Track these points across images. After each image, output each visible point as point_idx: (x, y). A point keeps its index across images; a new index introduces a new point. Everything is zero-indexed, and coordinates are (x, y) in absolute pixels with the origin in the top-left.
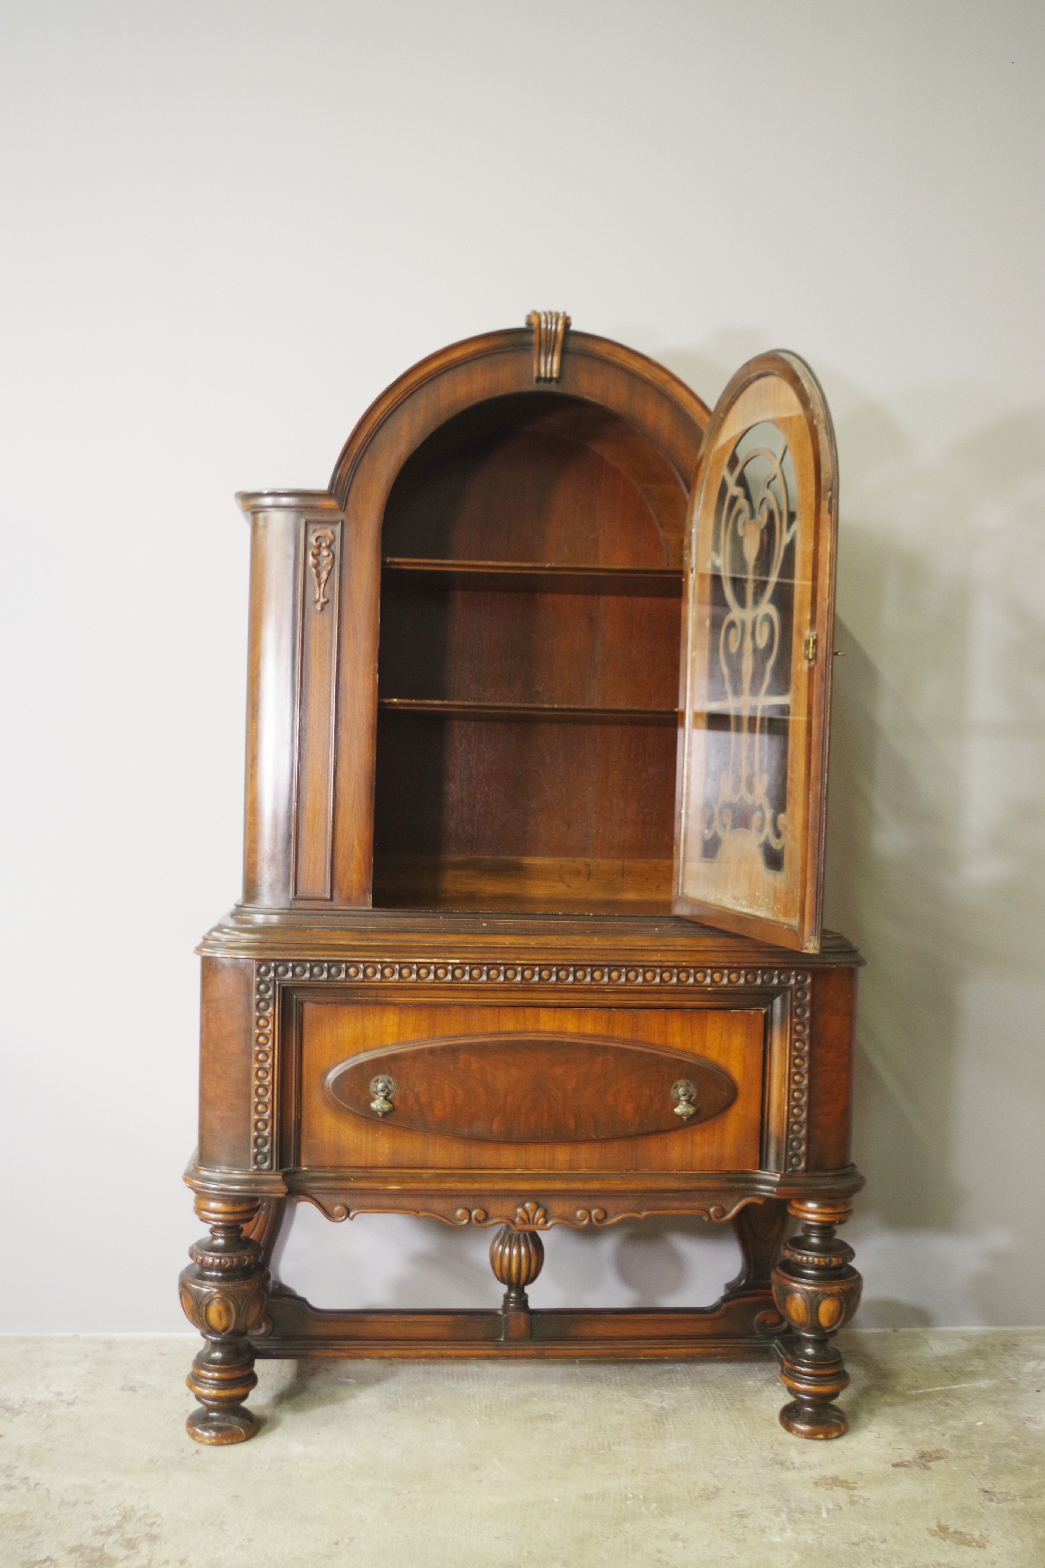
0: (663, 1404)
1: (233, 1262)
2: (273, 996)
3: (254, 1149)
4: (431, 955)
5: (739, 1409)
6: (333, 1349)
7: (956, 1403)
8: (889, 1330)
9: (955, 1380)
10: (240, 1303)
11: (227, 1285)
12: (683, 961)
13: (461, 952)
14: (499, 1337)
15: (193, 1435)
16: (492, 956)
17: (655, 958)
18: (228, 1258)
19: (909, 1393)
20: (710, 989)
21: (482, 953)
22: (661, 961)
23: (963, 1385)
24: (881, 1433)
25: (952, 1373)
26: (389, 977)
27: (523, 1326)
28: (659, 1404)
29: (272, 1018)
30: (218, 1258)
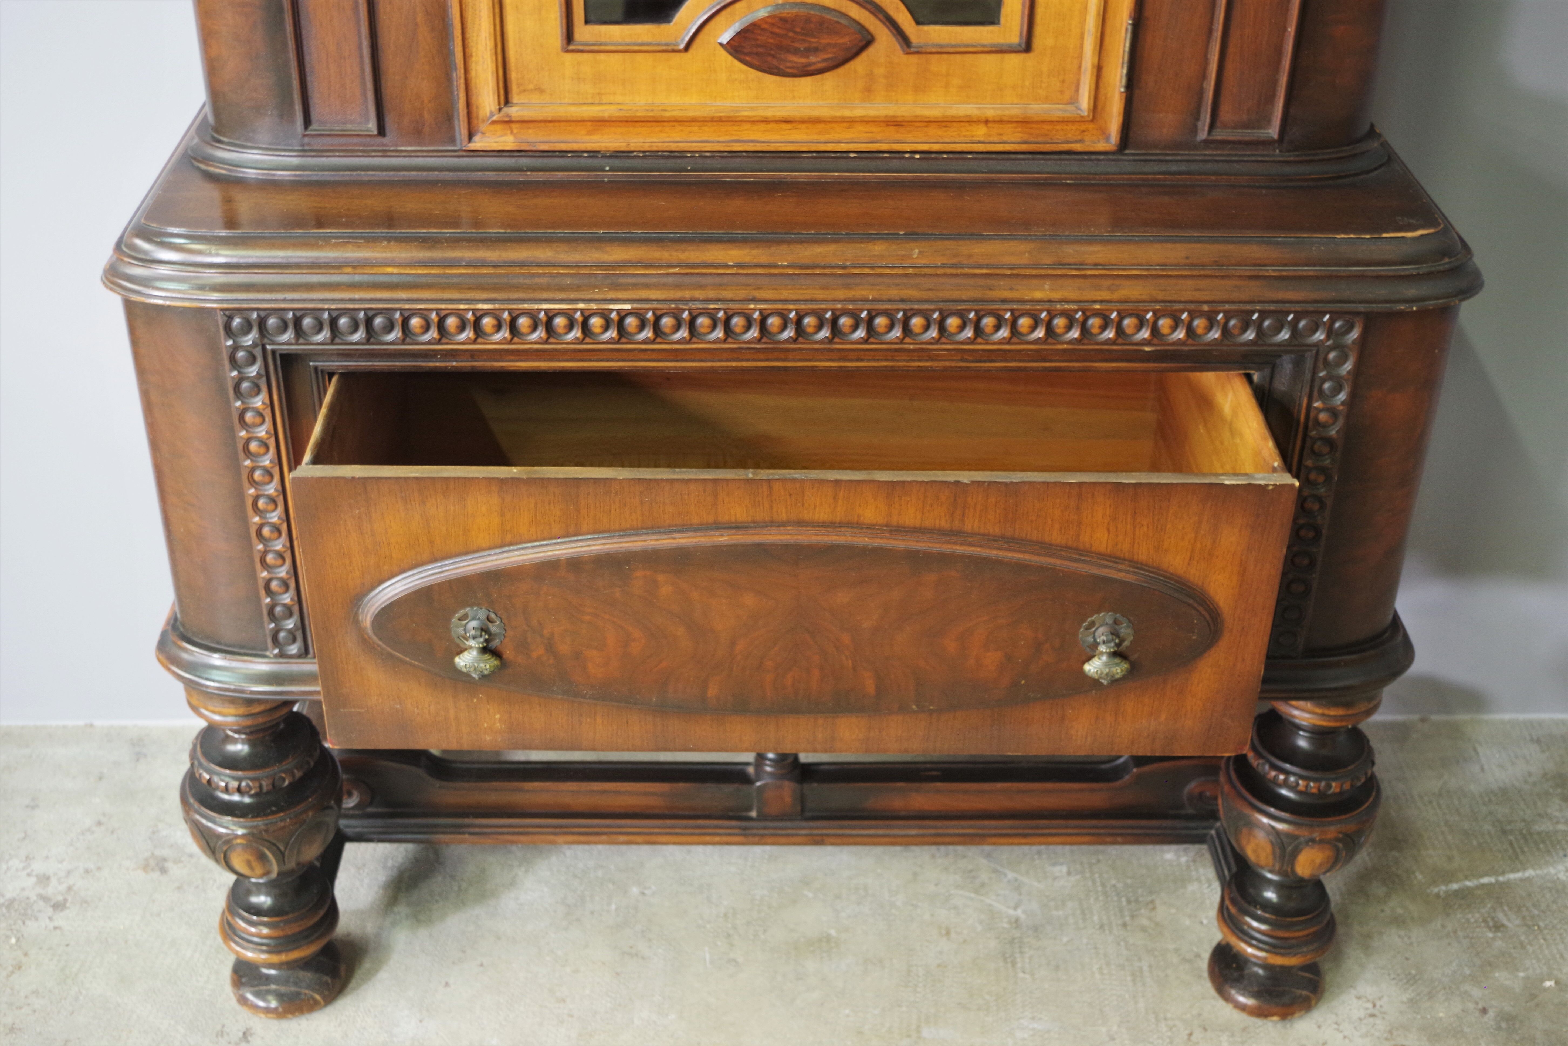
0: (1019, 912)
1: (261, 787)
2: (263, 372)
3: (269, 624)
4: (573, 296)
8: (1416, 717)
9: (1516, 860)
10: (282, 848)
11: (255, 823)
12: (1095, 302)
13: (635, 286)
14: (750, 809)
15: (245, 1002)
16: (698, 294)
17: (1038, 295)
18: (252, 779)
19: (1436, 890)
20: (1147, 349)
21: (678, 287)
22: (1050, 301)
23: (1529, 873)
24: (1378, 1004)
25: (1511, 838)
26: (492, 334)
27: (788, 799)
28: (1011, 912)
29: (269, 410)
30: (235, 778)
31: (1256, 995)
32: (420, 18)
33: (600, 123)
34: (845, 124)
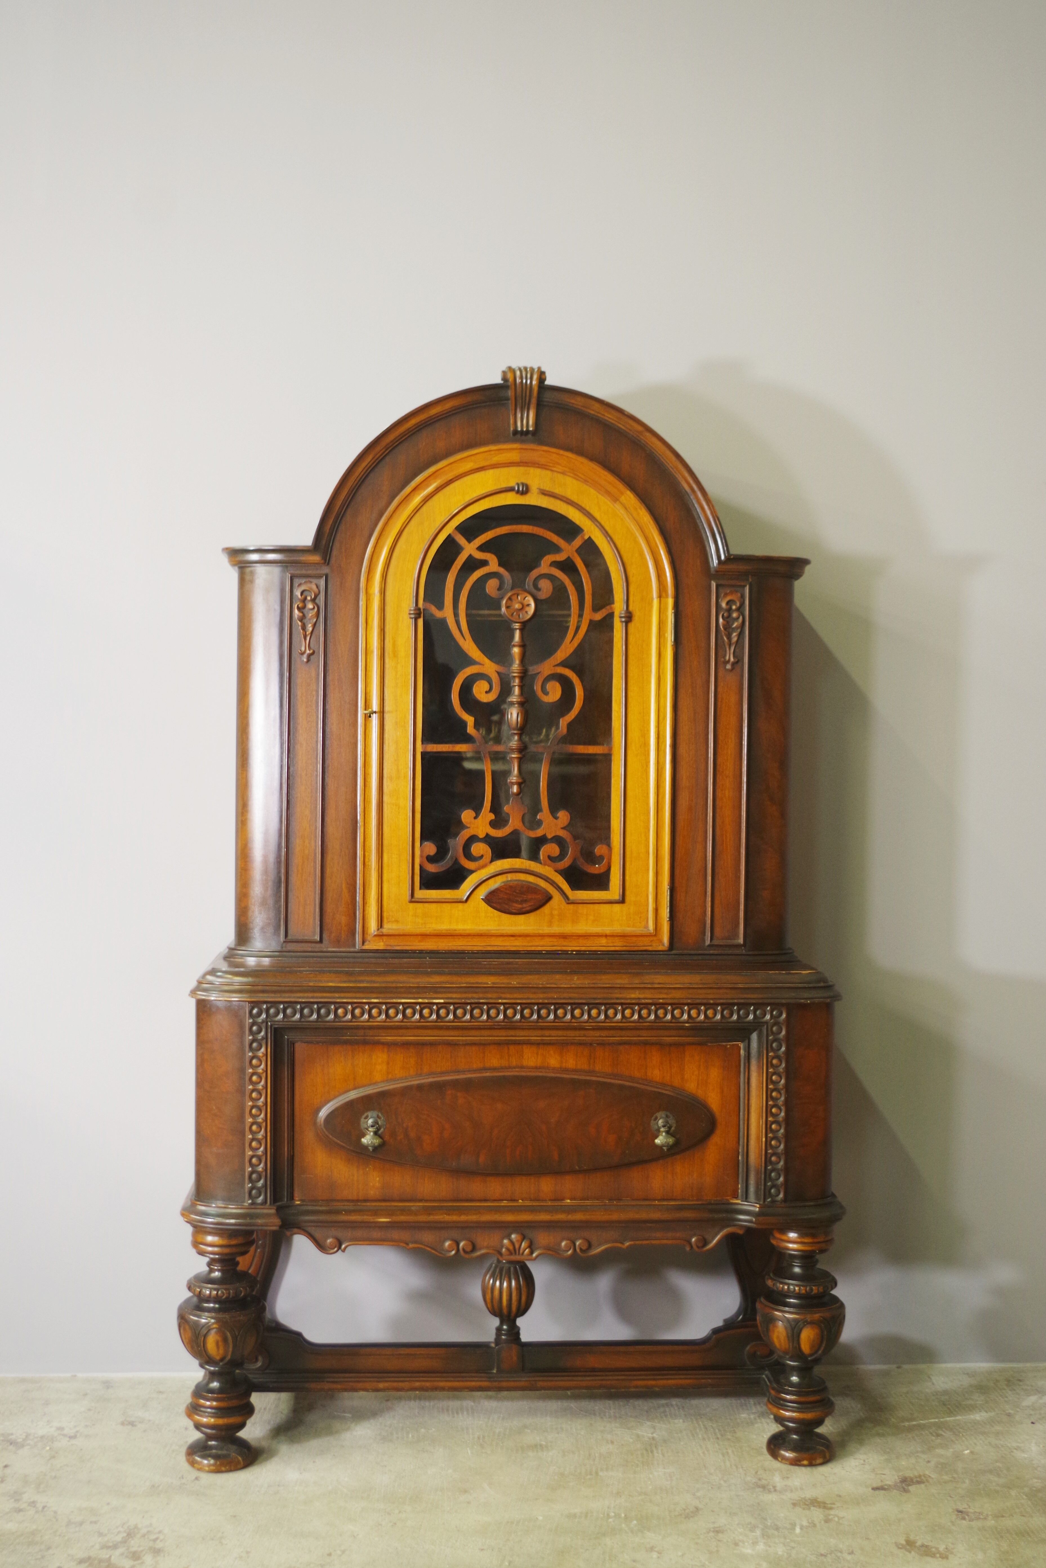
0: (655, 1435)
1: (229, 1293)
2: (265, 1036)
3: (248, 1184)
4: (416, 996)
5: (729, 1439)
6: (327, 1382)
7: (948, 1434)
9: (951, 1413)
10: (237, 1334)
11: (224, 1316)
12: (660, 999)
13: (445, 992)
14: (493, 1369)
15: (192, 1463)
16: (475, 995)
17: (633, 996)
18: (226, 1289)
19: (903, 1424)
20: (687, 1025)
21: (465, 993)
22: (639, 999)
23: (959, 1418)
24: (867, 1461)
25: (949, 1406)
26: (376, 1017)
27: (515, 1358)
28: (650, 1435)
29: (265, 1058)
30: (215, 1289)
31: (793, 1450)
32: (344, 886)
33: (424, 936)
34: (540, 938)
